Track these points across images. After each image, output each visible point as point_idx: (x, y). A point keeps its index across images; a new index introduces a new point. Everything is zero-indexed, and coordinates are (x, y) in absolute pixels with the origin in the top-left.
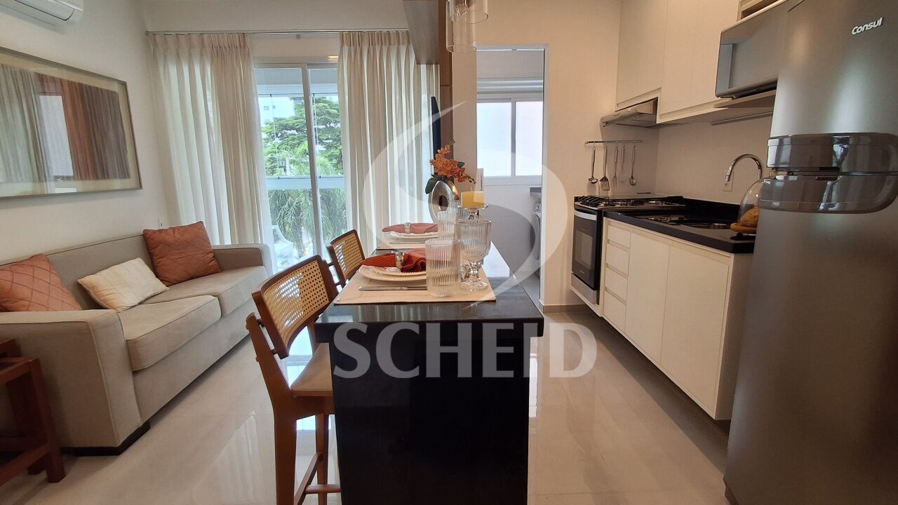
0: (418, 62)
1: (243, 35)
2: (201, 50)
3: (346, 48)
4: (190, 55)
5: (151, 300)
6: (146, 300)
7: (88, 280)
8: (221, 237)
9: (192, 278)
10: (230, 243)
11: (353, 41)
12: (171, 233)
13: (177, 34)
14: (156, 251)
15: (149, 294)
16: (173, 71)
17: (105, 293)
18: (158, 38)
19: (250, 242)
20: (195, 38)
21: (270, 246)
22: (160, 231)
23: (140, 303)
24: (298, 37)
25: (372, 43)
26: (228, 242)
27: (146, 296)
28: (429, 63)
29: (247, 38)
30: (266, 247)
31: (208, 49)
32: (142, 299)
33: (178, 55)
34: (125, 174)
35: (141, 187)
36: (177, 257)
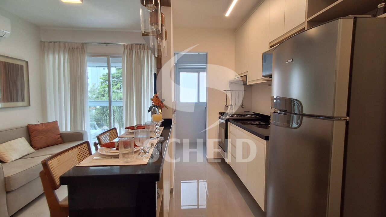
1: (83, 44)
2: (64, 49)
3: (126, 50)
4: (59, 51)
5: (26, 157)
6: (22, 157)
8: (65, 127)
9: (49, 146)
10: (70, 130)
11: (129, 48)
12: (41, 126)
13: (54, 43)
14: (33, 134)
15: (25, 154)
16: (51, 57)
17: (2, 154)
18: (46, 44)
19: (79, 130)
20: (62, 45)
21: (88, 131)
22: (36, 125)
23: (20, 158)
24: (107, 45)
27: (23, 155)
29: (85, 45)
30: (86, 132)
31: (67, 49)
33: (54, 51)
34: (23, 100)
35: (29, 105)
36: (42, 137)
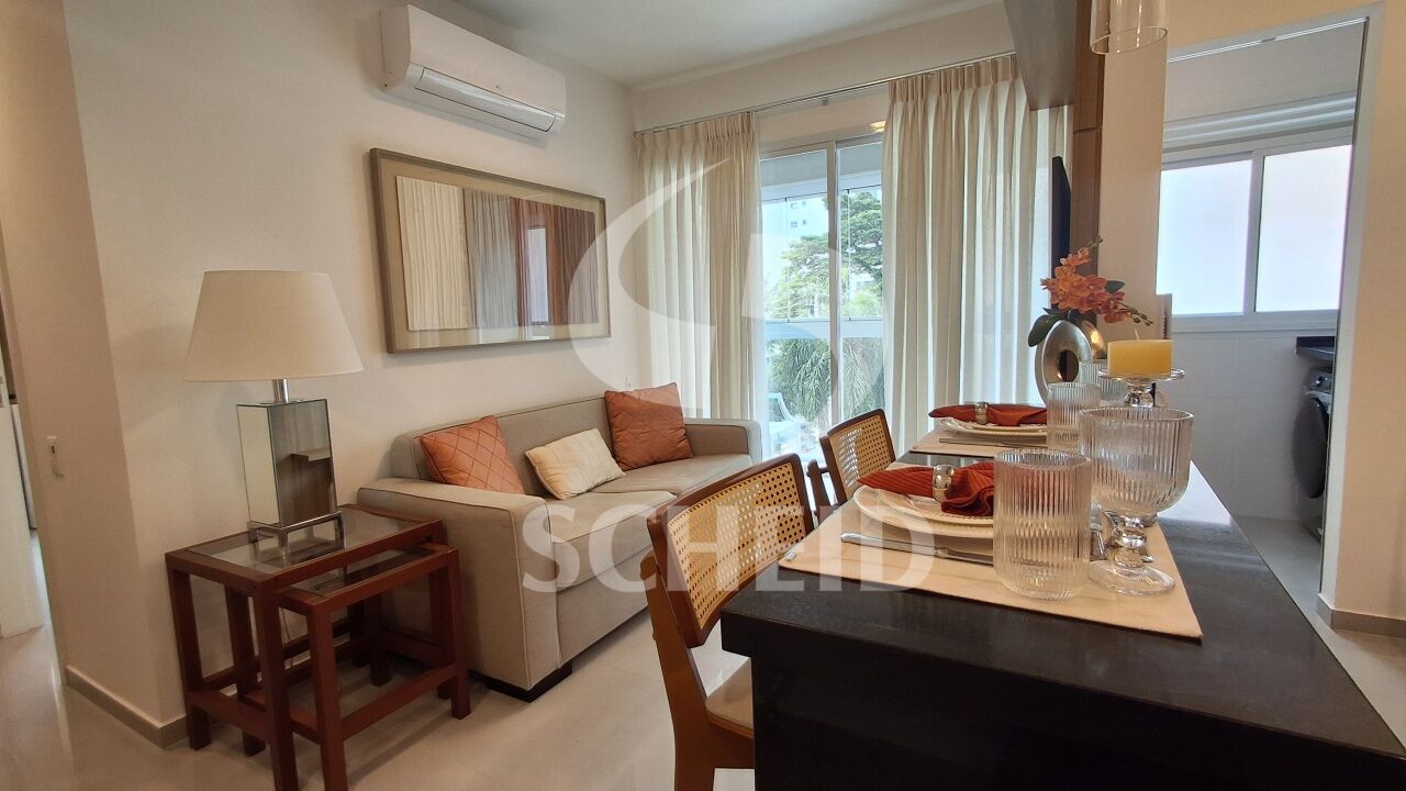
0: (1033, 107)
1: (748, 114)
2: (694, 146)
3: (899, 105)
4: (680, 154)
5: (603, 488)
6: (596, 487)
7: (536, 453)
8: (697, 405)
9: (655, 463)
10: (709, 417)
11: (911, 93)
12: (635, 397)
13: (668, 129)
14: (616, 421)
15: (599, 480)
16: (659, 178)
17: (551, 472)
18: (647, 139)
19: (735, 417)
20: (688, 131)
21: (762, 425)
22: (623, 394)
23: (589, 491)
24: (825, 102)
25: (945, 90)
26: (707, 415)
27: (597, 482)
28: (1055, 105)
29: (754, 116)
30: (757, 426)
31: (703, 143)
32: (591, 485)
33: (667, 158)
34: (595, 319)
35: (609, 334)
36: (640, 431)
